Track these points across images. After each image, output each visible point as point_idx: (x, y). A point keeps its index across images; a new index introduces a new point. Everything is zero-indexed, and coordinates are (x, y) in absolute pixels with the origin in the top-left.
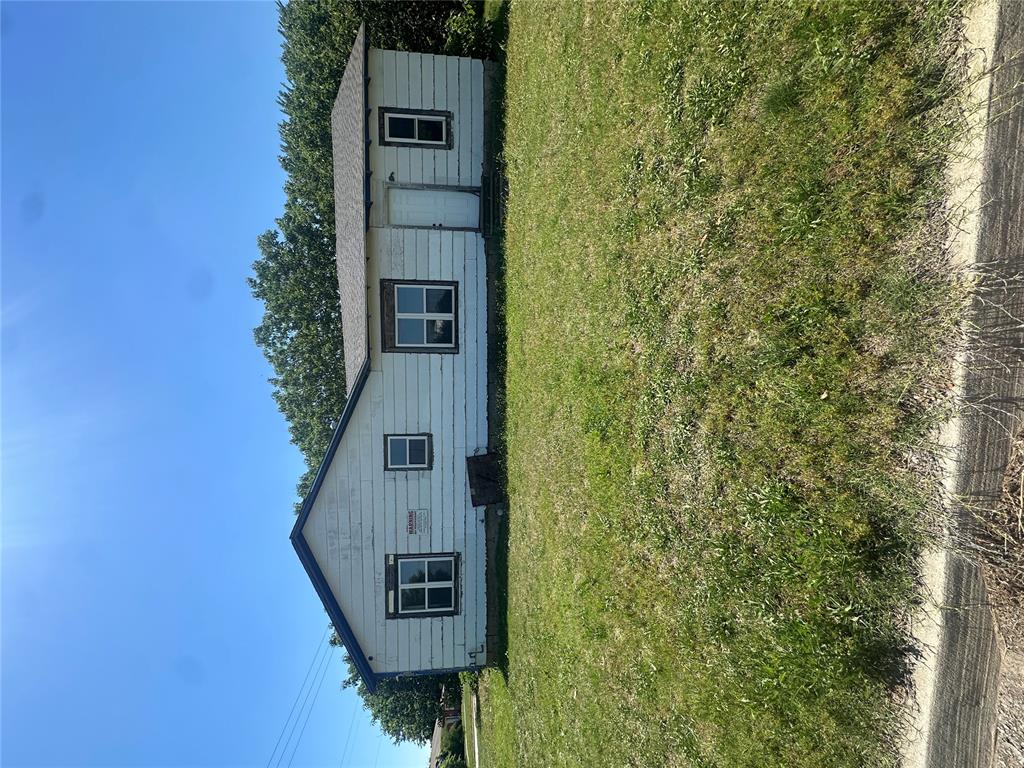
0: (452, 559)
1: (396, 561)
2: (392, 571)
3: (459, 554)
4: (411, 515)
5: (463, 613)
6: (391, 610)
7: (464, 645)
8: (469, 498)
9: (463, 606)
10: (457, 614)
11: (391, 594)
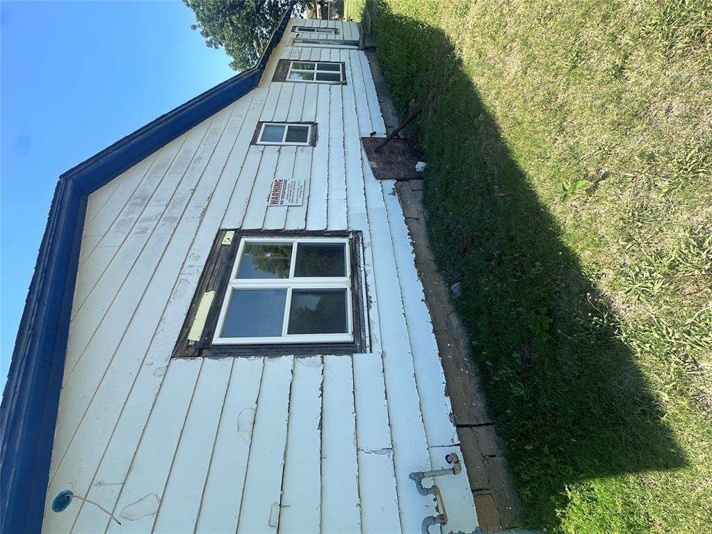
0: (345, 240)
1: (236, 241)
2: (223, 257)
3: (357, 233)
4: (278, 184)
5: (376, 347)
6: (195, 335)
7: (392, 449)
8: (369, 171)
9: (375, 331)
10: (362, 350)
11: (208, 298)
